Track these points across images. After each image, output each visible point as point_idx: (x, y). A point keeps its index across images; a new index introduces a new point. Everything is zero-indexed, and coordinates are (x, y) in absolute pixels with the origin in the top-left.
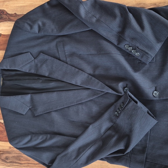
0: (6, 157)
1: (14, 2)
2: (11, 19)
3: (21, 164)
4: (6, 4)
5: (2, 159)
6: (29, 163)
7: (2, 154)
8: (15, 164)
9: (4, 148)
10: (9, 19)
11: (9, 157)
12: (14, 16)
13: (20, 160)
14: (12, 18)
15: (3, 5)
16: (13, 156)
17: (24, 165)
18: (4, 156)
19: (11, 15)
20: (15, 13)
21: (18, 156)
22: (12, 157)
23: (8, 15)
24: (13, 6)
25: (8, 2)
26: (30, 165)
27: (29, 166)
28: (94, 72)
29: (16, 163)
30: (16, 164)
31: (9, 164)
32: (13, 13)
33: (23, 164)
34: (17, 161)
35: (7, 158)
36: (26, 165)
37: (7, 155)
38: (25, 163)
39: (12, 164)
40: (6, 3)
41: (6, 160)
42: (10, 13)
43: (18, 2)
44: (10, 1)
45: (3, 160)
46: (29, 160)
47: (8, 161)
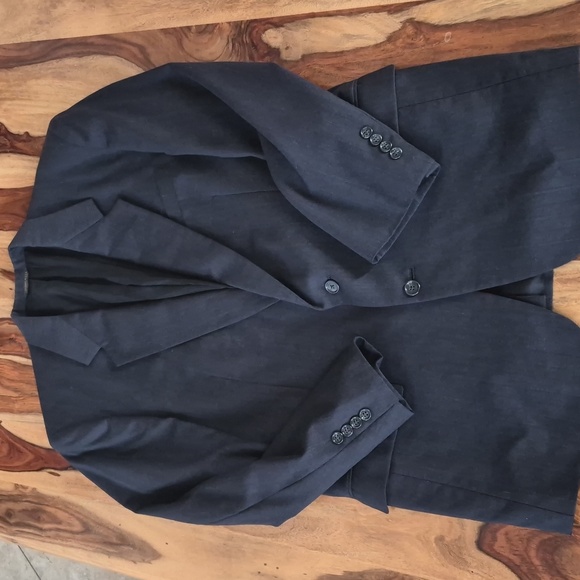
0: (8, 510)
1: (24, 103)
2: (16, 148)
3: (41, 529)
6: (58, 530)
8: (26, 530)
9: (3, 487)
10: (12, 146)
11: (13, 511)
12: (24, 141)
13: (38, 520)
14: (19, 145)
16: (23, 510)
17: (49, 533)
18: (1, 508)
19: (17, 137)
20: (27, 133)
21: (33, 510)
22: (20, 511)
23: (9, 137)
24: (22, 113)
25: (9, 102)
26: (61, 534)
27: (59, 536)
29: (29, 526)
30: (31, 531)
31: (15, 529)
32: (22, 131)
33: (45, 530)
34: (32, 523)
35: (9, 513)
36: (53, 533)
37: (10, 505)
38: (50, 530)
40: (6, 105)
41: (8, 519)
42: (13, 130)
43: (33, 103)
44: (14, 99)
46: (60, 523)
47: (12, 521)
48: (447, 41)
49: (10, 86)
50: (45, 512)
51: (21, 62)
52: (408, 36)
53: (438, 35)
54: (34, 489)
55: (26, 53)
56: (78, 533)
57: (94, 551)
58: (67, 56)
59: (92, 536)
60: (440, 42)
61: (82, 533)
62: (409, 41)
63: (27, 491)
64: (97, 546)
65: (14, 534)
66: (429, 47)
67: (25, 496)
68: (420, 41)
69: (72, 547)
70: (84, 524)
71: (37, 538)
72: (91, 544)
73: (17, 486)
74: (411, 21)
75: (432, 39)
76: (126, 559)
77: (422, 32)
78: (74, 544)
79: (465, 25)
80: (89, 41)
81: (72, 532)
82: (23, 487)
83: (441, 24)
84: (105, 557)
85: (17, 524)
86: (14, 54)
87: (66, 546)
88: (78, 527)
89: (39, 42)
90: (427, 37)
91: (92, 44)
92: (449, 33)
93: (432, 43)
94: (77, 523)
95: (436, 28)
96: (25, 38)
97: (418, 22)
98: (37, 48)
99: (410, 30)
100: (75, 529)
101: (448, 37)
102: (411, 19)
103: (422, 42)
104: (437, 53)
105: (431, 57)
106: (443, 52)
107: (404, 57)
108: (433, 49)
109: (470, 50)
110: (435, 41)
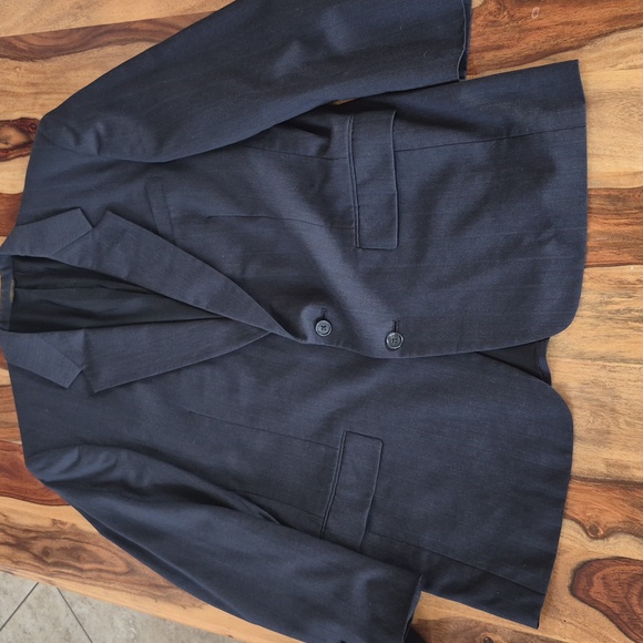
0: (46, 548)
3: (81, 570)
4: (40, 101)
5: (34, 555)
6: (100, 570)
7: (35, 538)
8: (66, 571)
9: (40, 523)
11: (51, 549)
13: (78, 559)
15: (34, 105)
16: (62, 548)
17: (90, 574)
18: (38, 546)
21: (72, 548)
22: (58, 550)
25: (46, 96)
26: (103, 575)
27: (101, 578)
28: (243, 271)
29: (69, 566)
30: (70, 571)
31: (52, 569)
33: (86, 571)
34: (72, 563)
35: (46, 552)
36: (94, 574)
37: (47, 543)
38: (91, 570)
39: (59, 570)
41: (45, 558)
45: (36, 557)
46: (102, 563)
47: (50, 560)
48: (534, 17)
49: (47, 78)
50: (85, 550)
51: (59, 51)
52: (490, 13)
53: (525, 11)
54: (73, 525)
55: (64, 41)
56: (120, 574)
57: (140, 595)
58: (109, 43)
59: (137, 577)
60: (526, 18)
61: (125, 574)
62: (491, 18)
63: (66, 527)
64: (142, 588)
65: (51, 575)
66: (515, 24)
67: (64, 533)
68: (504, 18)
69: (115, 589)
70: (128, 564)
71: (76, 579)
72: (136, 587)
73: (54, 522)
75: (518, 15)
76: (174, 603)
77: (505, 8)
78: (118, 587)
80: (134, 26)
81: (115, 573)
82: (62, 523)
84: (152, 601)
85: (55, 564)
86: (51, 43)
87: (109, 588)
88: (122, 568)
89: (78, 29)
90: (512, 13)
91: (136, 30)
92: (536, 9)
93: (516, 21)
94: (120, 562)
95: (521, 3)
96: (63, 25)
98: (76, 36)
99: (492, 6)
100: (119, 570)
101: (535, 14)
103: (506, 19)
104: (524, 31)
105: (517, 36)
106: (530, 30)
107: (485, 37)
108: (519, 27)
109: (561, 27)
110: (521, 18)
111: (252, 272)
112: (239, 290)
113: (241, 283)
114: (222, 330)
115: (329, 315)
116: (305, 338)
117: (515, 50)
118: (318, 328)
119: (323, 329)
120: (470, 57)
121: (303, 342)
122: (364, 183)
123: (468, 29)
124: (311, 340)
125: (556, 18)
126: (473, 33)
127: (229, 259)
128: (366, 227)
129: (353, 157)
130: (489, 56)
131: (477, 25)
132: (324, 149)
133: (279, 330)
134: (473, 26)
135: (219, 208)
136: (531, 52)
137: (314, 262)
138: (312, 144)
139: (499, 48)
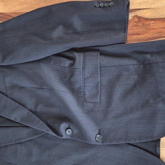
52: (135, 22)
53: (148, 22)
60: (149, 25)
62: (136, 24)
68: (140, 24)
74: (136, 16)
75: (146, 24)
77: (141, 21)
79: (159, 19)
83: (149, 18)
90: (143, 23)
92: (153, 22)
93: (145, 26)
95: (147, 19)
97: (139, 17)
99: (136, 20)
101: (152, 24)
102: (136, 15)
103: (141, 25)
104: (148, 29)
105: (145, 31)
106: (150, 29)
107: (133, 30)
108: (146, 28)
109: (162, 29)
110: (147, 25)
111: (39, 109)
112: (34, 116)
113: (34, 113)
114: (26, 131)
115: (71, 127)
116: (62, 136)
117: (145, 36)
118: (67, 132)
119: (69, 132)
120: (128, 37)
121: (61, 138)
122: (88, 78)
123: (127, 26)
124: (64, 137)
125: (160, 26)
126: (129, 28)
127: (30, 103)
128: (87, 94)
129: (84, 68)
130: (135, 37)
131: (130, 26)
132: (72, 65)
133: (51, 133)
134: (129, 26)
135: (27, 84)
136: (151, 37)
137: (67, 107)
138: (67, 63)
139: (138, 34)
